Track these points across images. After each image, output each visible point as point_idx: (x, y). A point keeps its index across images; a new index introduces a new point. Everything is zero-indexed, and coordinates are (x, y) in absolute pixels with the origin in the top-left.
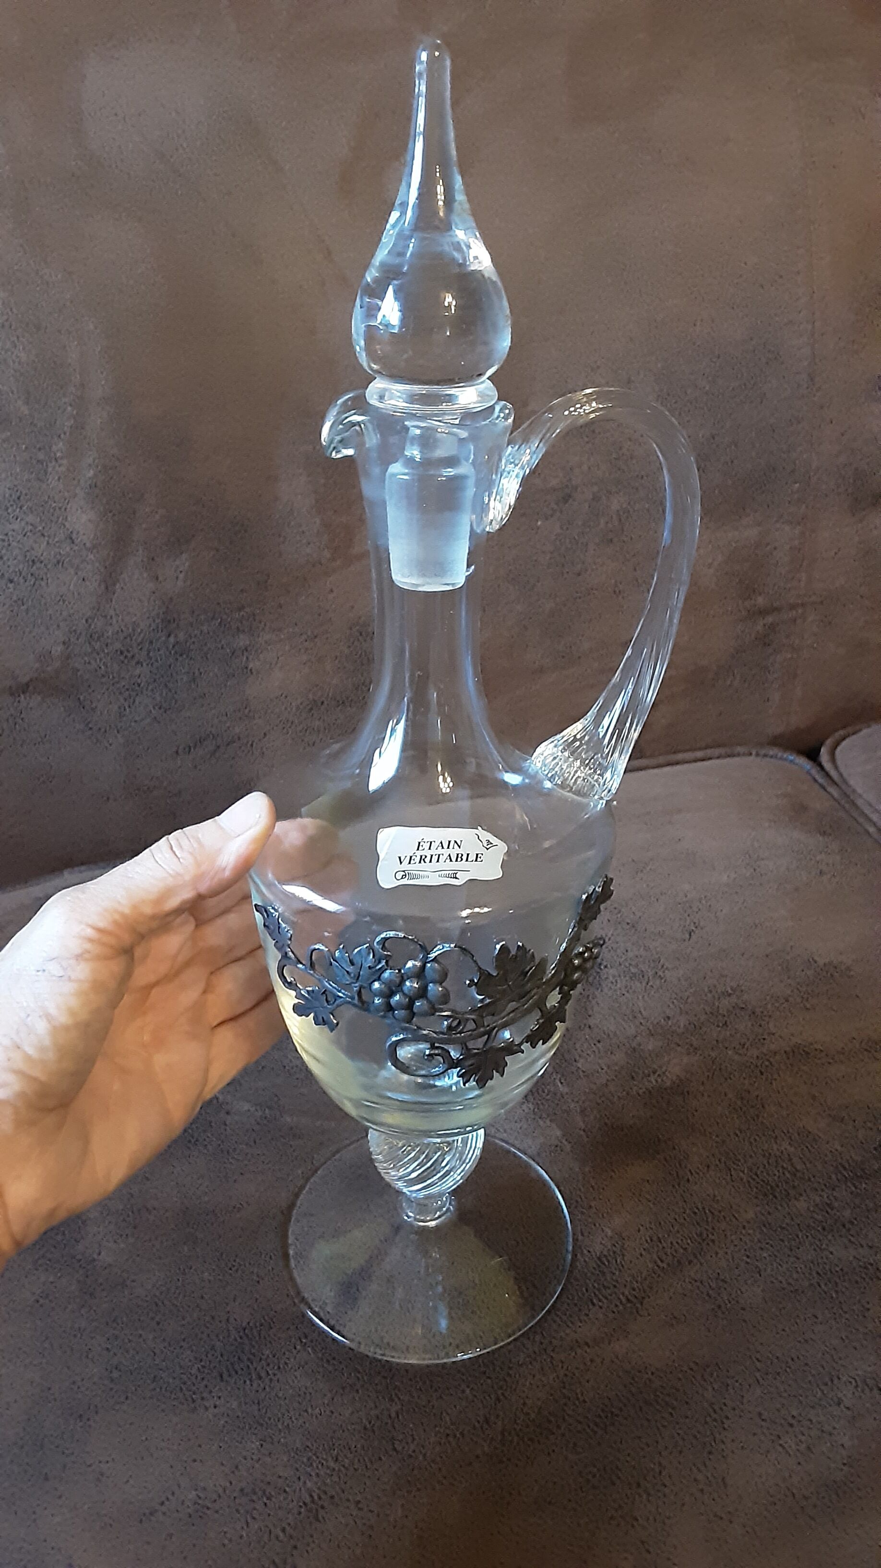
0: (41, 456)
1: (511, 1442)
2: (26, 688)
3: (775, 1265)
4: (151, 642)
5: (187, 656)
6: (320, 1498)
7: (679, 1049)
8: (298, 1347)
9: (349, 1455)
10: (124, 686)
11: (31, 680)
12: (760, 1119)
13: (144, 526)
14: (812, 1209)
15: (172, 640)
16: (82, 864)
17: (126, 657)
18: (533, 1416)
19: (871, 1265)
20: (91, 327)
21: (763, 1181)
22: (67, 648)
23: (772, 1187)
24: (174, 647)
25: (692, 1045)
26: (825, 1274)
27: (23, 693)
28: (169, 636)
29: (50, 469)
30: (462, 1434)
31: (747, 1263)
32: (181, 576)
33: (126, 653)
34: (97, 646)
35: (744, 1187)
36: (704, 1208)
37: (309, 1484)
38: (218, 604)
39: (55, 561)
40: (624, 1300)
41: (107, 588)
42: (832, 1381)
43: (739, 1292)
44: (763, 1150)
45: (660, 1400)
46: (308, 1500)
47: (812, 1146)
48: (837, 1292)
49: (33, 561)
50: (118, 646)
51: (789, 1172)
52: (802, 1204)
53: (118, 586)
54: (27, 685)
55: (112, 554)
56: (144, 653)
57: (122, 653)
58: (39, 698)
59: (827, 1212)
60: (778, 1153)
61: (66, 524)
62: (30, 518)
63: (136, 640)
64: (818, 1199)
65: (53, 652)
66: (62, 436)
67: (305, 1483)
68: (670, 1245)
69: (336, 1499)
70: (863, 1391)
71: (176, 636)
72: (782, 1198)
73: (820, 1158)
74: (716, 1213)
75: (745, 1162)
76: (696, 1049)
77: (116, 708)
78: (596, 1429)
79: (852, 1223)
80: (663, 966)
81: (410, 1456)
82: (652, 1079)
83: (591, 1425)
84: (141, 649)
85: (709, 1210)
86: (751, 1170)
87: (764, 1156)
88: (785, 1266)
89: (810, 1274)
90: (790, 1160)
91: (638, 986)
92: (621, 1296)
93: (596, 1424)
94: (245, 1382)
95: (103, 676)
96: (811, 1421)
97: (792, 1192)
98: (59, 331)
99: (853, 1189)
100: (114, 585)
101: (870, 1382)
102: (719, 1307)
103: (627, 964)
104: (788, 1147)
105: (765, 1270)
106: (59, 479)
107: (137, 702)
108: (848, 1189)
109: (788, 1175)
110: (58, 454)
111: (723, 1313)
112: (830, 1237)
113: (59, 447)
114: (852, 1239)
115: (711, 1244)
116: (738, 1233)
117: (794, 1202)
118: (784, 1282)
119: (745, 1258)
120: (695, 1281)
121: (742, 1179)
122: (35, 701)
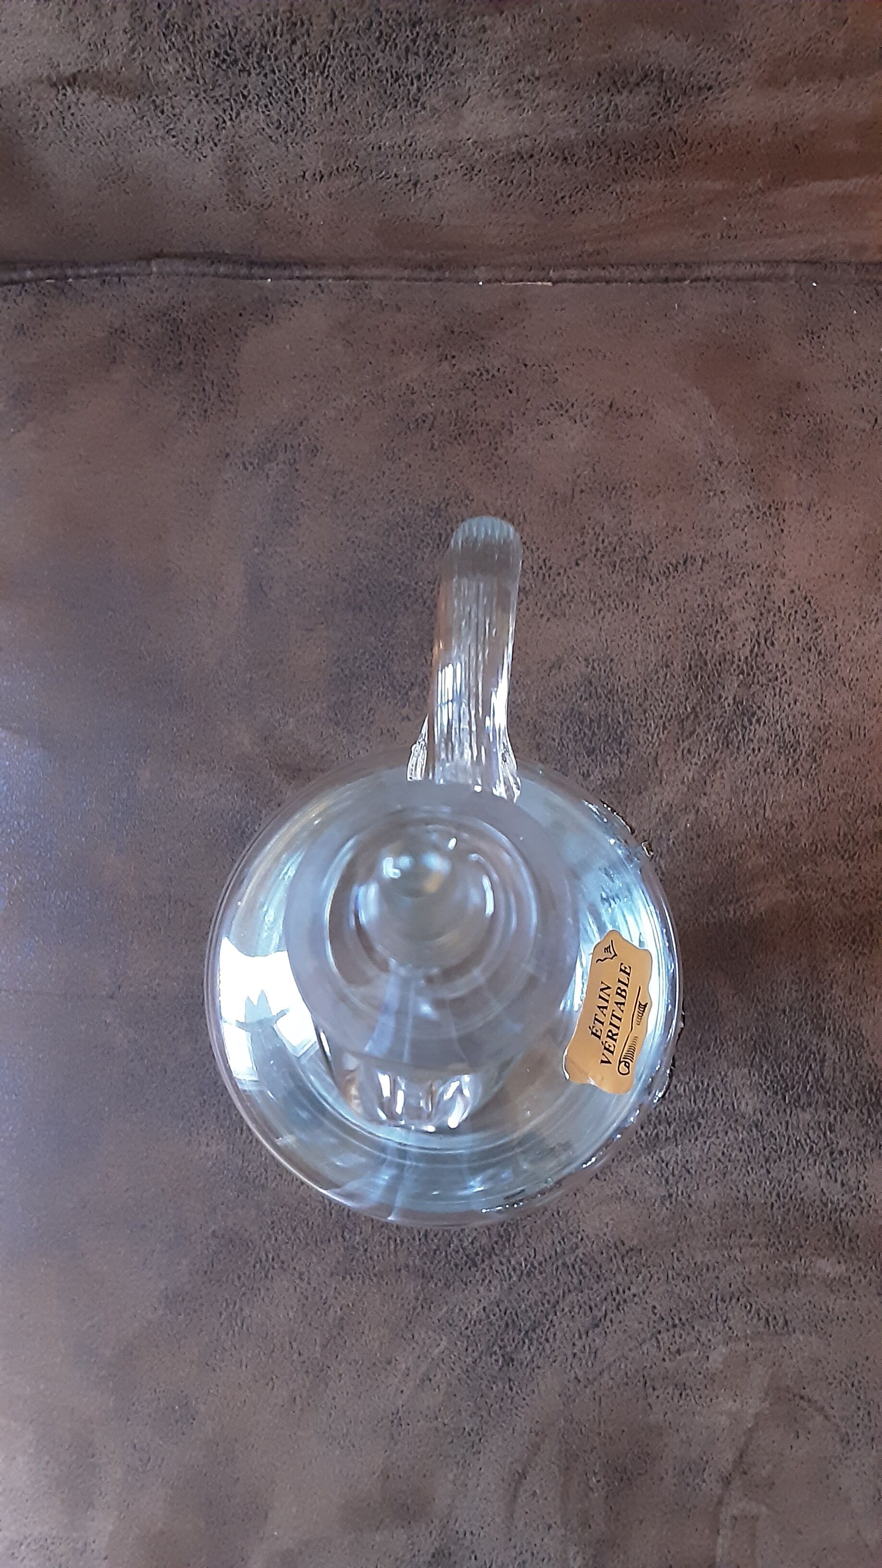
1: (439, 1262)
2: (73, 80)
3: (744, 1170)
4: (264, 47)
6: (273, 1259)
7: (781, 877)
9: (305, 1229)
10: (222, 96)
11: (80, 71)
12: (821, 1000)
14: (812, 1124)
17: (224, 61)
18: (465, 1244)
19: (832, 1203)
21: (782, 1077)
22: (130, 38)
23: (787, 1086)
24: (300, 58)
25: (798, 875)
26: (784, 1198)
27: (69, 85)
28: (294, 42)
30: (402, 1241)
31: (719, 1160)
33: (223, 56)
34: (179, 43)
35: (760, 1077)
36: (708, 1086)
37: (267, 1245)
38: (378, 10)
42: (731, 1299)
43: (696, 1188)
44: (801, 1040)
45: (576, 1266)
46: (264, 1259)
47: (854, 1053)
48: (784, 1220)
50: (210, 45)
51: (814, 1075)
52: (804, 1116)
54: (74, 77)
56: (252, 60)
57: (217, 55)
58: (96, 93)
59: (825, 1134)
60: (814, 1049)
63: (239, 42)
64: (823, 1114)
65: (109, 41)
67: (264, 1242)
69: (285, 1266)
70: (752, 1318)
71: (304, 45)
72: (790, 1102)
73: (855, 1069)
74: (718, 1095)
75: (776, 1048)
76: (800, 882)
77: (211, 118)
78: (512, 1273)
79: (841, 1153)
81: (354, 1247)
82: (731, 908)
83: (510, 1269)
84: (248, 54)
85: (713, 1089)
88: (752, 1176)
89: (770, 1193)
90: (823, 1061)
93: (514, 1269)
94: (236, 1130)
95: (189, 79)
96: (693, 1328)
97: (803, 1099)
99: (866, 1117)
101: (763, 1313)
102: (670, 1196)
104: (829, 1045)
105: (732, 1174)
107: (242, 116)
108: (860, 1115)
109: (810, 1078)
111: (671, 1203)
112: (811, 1161)
114: (831, 1171)
115: (696, 1128)
116: (728, 1124)
117: (799, 1109)
118: (742, 1192)
119: (720, 1154)
120: (663, 1161)
121: (762, 1067)
122: (88, 96)
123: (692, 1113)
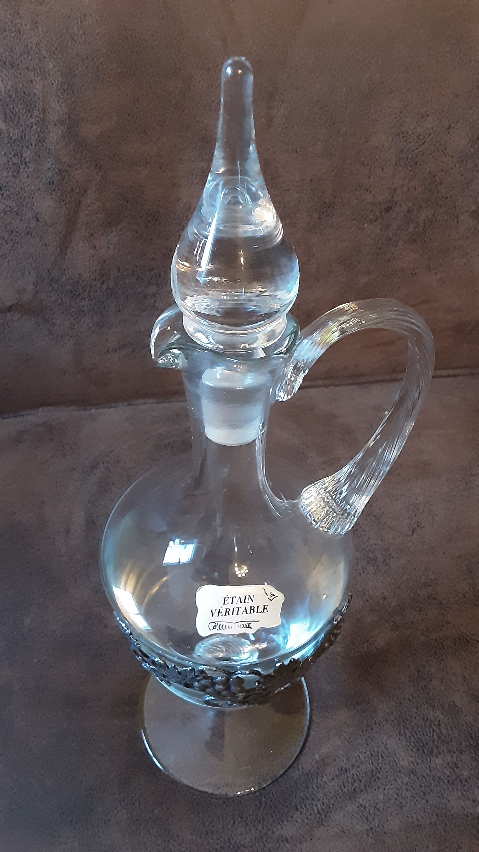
0: (15, 160)
2: (10, 309)
3: (413, 803)
4: (91, 287)
5: (115, 297)
7: (387, 625)
10: (74, 312)
11: (13, 304)
12: (427, 690)
13: (87, 212)
14: (444, 765)
15: (105, 286)
16: (50, 405)
17: (75, 295)
19: (471, 814)
20: (51, 66)
21: (419, 738)
22: (36, 287)
23: (423, 744)
24: (106, 291)
25: (395, 623)
27: (9, 311)
28: (103, 283)
29: (21, 170)
31: (396, 799)
32: (111, 247)
33: (74, 292)
34: (56, 287)
35: (406, 741)
36: (378, 752)
38: (136, 266)
39: (26, 232)
40: (316, 811)
41: (61, 251)
43: (386, 820)
44: (424, 714)
47: (455, 717)
49: (12, 231)
50: (69, 287)
51: (437, 735)
52: (439, 761)
53: (68, 251)
54: (11, 307)
55: (64, 229)
56: (86, 293)
57: (72, 292)
58: (19, 315)
59: (454, 771)
60: (433, 719)
61: (33, 207)
62: (9, 203)
63: (81, 285)
64: (449, 758)
65: (27, 289)
66: (30, 146)
68: (352, 776)
71: (108, 284)
72: (428, 754)
73: (458, 727)
74: (385, 757)
75: (411, 722)
76: (397, 627)
77: (68, 323)
79: (467, 781)
80: (390, 555)
82: (365, 646)
84: (84, 290)
85: (381, 754)
86: (413, 728)
87: (423, 719)
88: (419, 806)
89: (433, 815)
90: (439, 725)
91: (371, 569)
92: (315, 808)
95: (60, 305)
97: (435, 751)
98: (28, 69)
99: (474, 755)
100: (66, 249)
102: (372, 828)
103: (367, 550)
104: (440, 715)
105: (405, 806)
106: (28, 176)
107: (82, 321)
108: (470, 754)
109: (435, 736)
110: (27, 160)
111: (373, 834)
112: (451, 789)
113: (27, 154)
114: (465, 793)
115: (377, 780)
116: (396, 774)
117: (434, 758)
118: (415, 817)
119: (395, 795)
120: (362, 806)
121: (406, 734)
122: (16, 317)
123: (373, 772)
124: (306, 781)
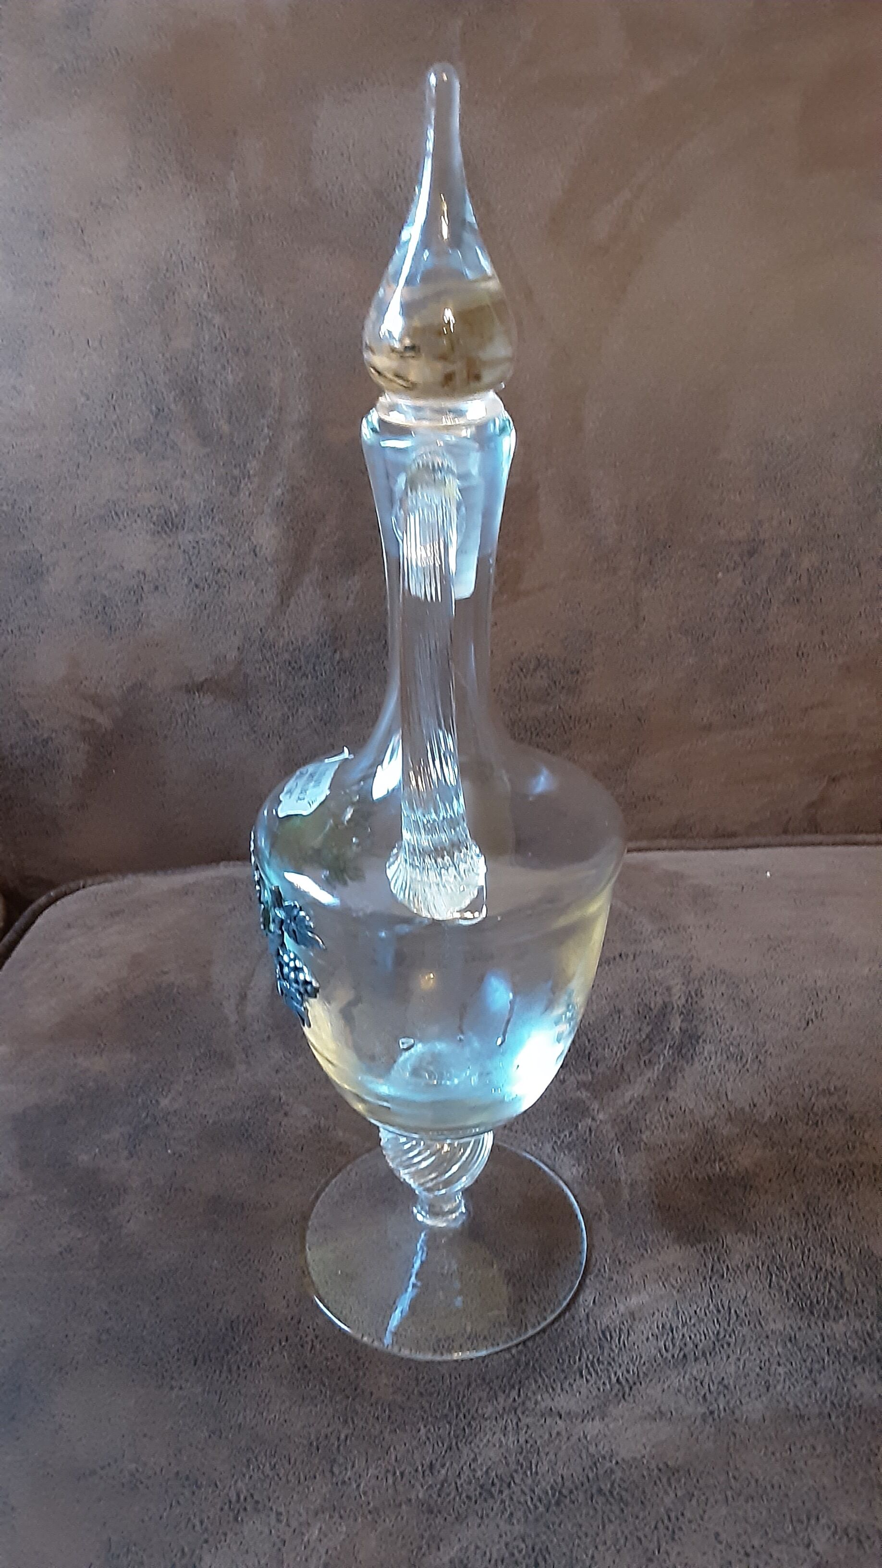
0: (236, 472)
1: (448, 1495)
2: (200, 687)
3: (788, 1384)
4: (318, 657)
5: (350, 673)
6: (245, 1499)
7: (756, 1140)
8: (276, 1349)
9: (286, 1465)
10: (289, 696)
11: (206, 680)
12: (823, 1228)
13: (323, 545)
14: (848, 1334)
15: (337, 656)
16: (238, 859)
17: (294, 668)
18: (479, 1473)
20: (295, 354)
21: (804, 1294)
22: (242, 653)
23: (811, 1302)
24: (338, 662)
25: (771, 1139)
26: (841, 1406)
27: (198, 691)
28: (335, 651)
29: (242, 485)
30: (402, 1474)
31: (758, 1375)
32: (352, 597)
33: (293, 664)
34: (268, 655)
36: (730, 1309)
37: (239, 1484)
39: (238, 572)
40: (614, 1379)
41: (282, 602)
42: (809, 1519)
43: (738, 1402)
44: (815, 1263)
45: (615, 1493)
46: (234, 1499)
49: (219, 571)
50: (287, 656)
51: (836, 1291)
52: (839, 1328)
53: (292, 600)
54: (202, 684)
55: (290, 569)
56: (311, 666)
57: (290, 663)
58: (212, 698)
59: (865, 1342)
60: (830, 1268)
61: (252, 538)
62: (221, 530)
63: (304, 653)
64: (858, 1325)
65: (228, 657)
66: (257, 455)
67: (236, 1482)
68: (681, 1337)
69: (260, 1506)
71: (341, 653)
72: (819, 1316)
74: (742, 1315)
76: (774, 1143)
77: (279, 714)
78: (538, 1504)
80: (766, 1052)
81: (344, 1482)
82: (716, 1166)
83: (535, 1499)
84: (308, 662)
85: (736, 1312)
86: (794, 1280)
87: (814, 1268)
88: (798, 1388)
89: (824, 1403)
91: (732, 1066)
92: (613, 1376)
93: (540, 1500)
94: (215, 1371)
95: (271, 684)
96: (771, 1556)
97: (832, 1312)
98: (266, 357)
100: (289, 598)
101: (852, 1532)
102: (712, 1413)
103: (728, 1043)
105: (775, 1386)
106: (250, 494)
107: (300, 712)
110: (251, 472)
111: (714, 1420)
112: (859, 1369)
113: (253, 465)
115: (725, 1346)
116: (759, 1341)
117: (831, 1322)
118: (792, 1404)
119: (758, 1369)
120: (696, 1379)
121: (781, 1287)
122: (207, 700)
123: (718, 1333)
124: (600, 1339)
